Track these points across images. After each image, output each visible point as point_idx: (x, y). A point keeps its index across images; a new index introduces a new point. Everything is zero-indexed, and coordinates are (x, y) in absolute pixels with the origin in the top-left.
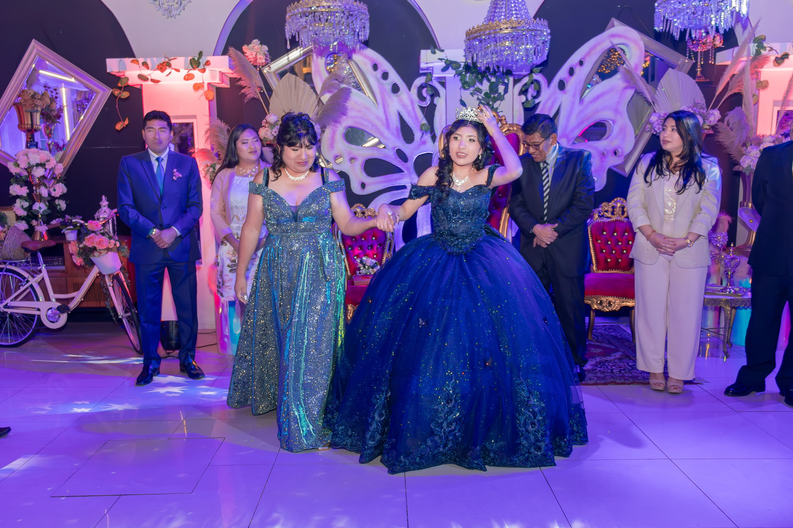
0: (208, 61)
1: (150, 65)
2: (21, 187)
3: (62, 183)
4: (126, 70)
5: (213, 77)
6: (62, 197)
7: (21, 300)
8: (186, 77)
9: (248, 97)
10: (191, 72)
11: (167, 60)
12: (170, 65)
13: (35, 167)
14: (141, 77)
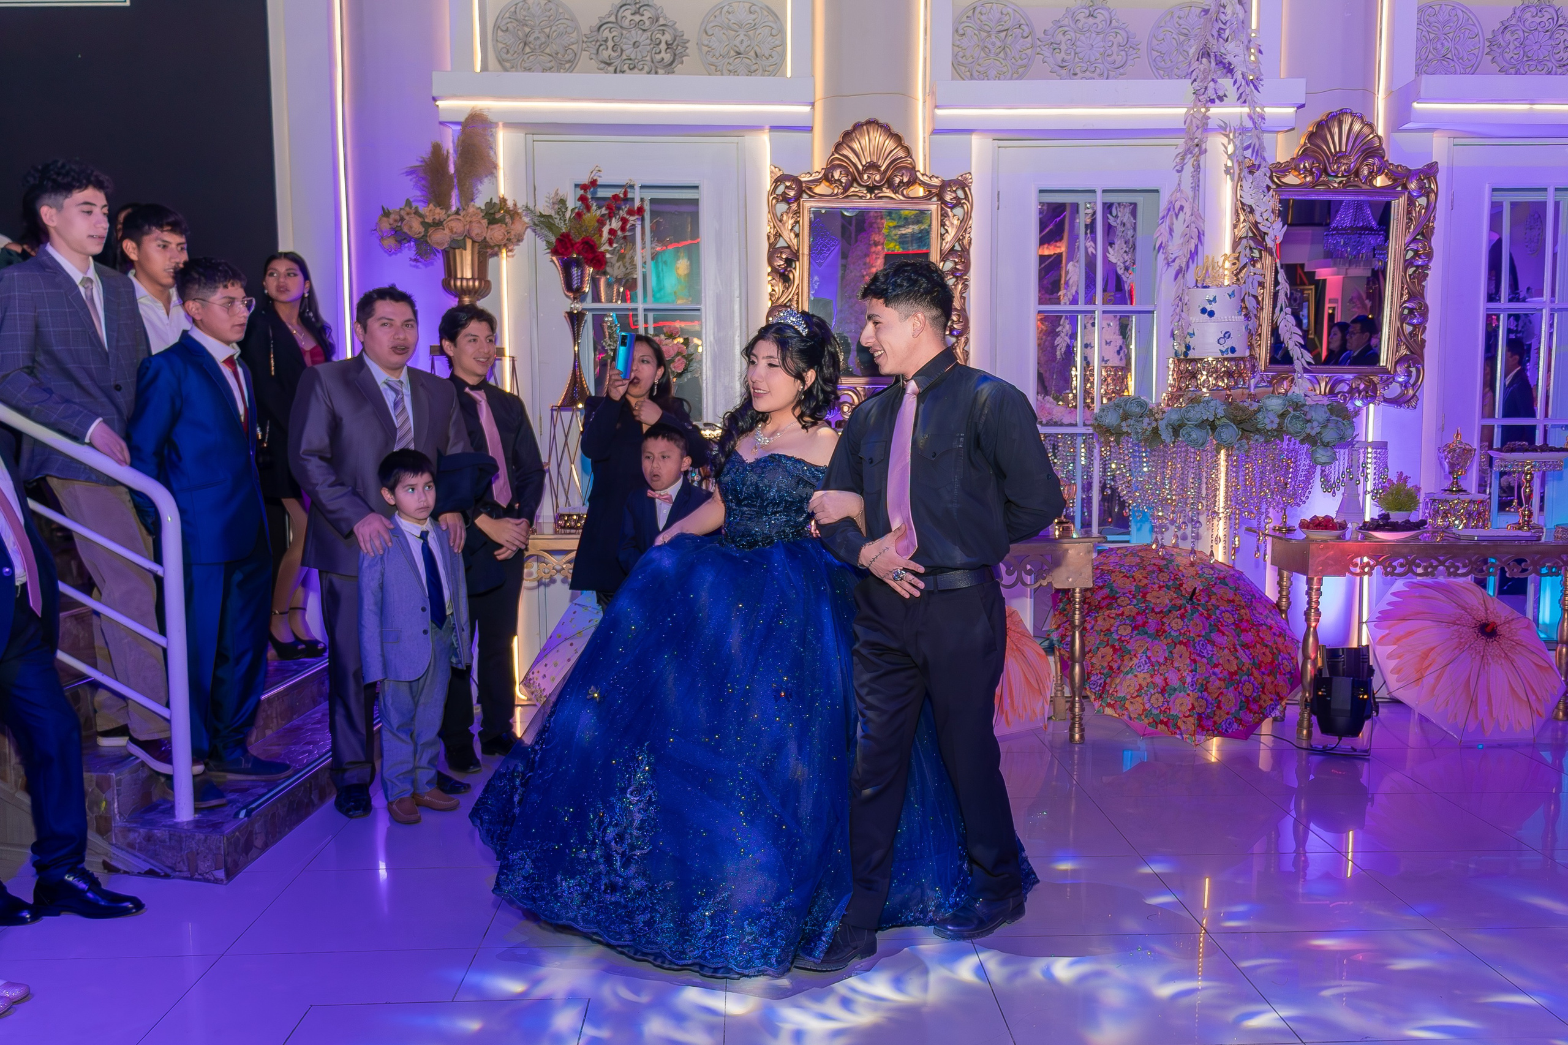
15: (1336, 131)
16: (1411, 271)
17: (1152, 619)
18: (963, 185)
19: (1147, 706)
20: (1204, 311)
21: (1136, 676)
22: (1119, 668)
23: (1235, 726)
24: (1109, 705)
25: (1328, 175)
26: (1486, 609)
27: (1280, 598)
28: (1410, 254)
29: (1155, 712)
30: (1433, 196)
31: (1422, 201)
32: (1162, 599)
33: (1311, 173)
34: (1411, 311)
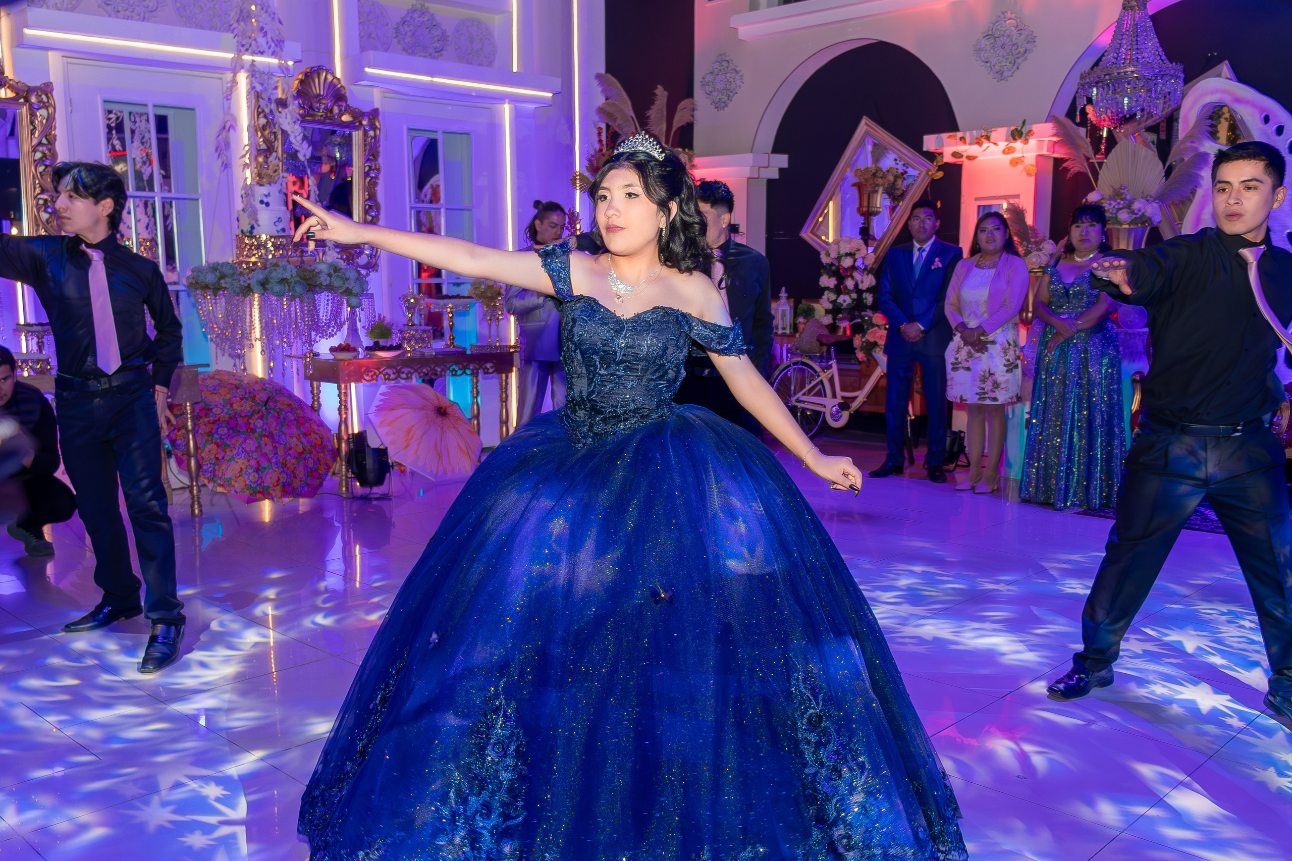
0: (1030, 131)
1: (968, 140)
2: (830, 277)
3: (872, 274)
4: (943, 146)
5: (1040, 147)
6: (869, 290)
7: (815, 395)
8: (1007, 150)
9: (1072, 170)
10: (1012, 145)
11: (984, 133)
12: (988, 138)
13: (843, 258)
14: (955, 154)
15: (317, 81)
16: (368, 179)
17: (240, 421)
18: (47, 89)
19: (248, 482)
20: (262, 202)
21: (237, 462)
22: (223, 458)
23: (306, 489)
24: (220, 485)
25: (314, 110)
26: (438, 399)
27: (313, 402)
28: (367, 169)
29: (253, 486)
30: (378, 132)
31: (371, 133)
32: (247, 406)
33: (303, 108)
34: (370, 207)
